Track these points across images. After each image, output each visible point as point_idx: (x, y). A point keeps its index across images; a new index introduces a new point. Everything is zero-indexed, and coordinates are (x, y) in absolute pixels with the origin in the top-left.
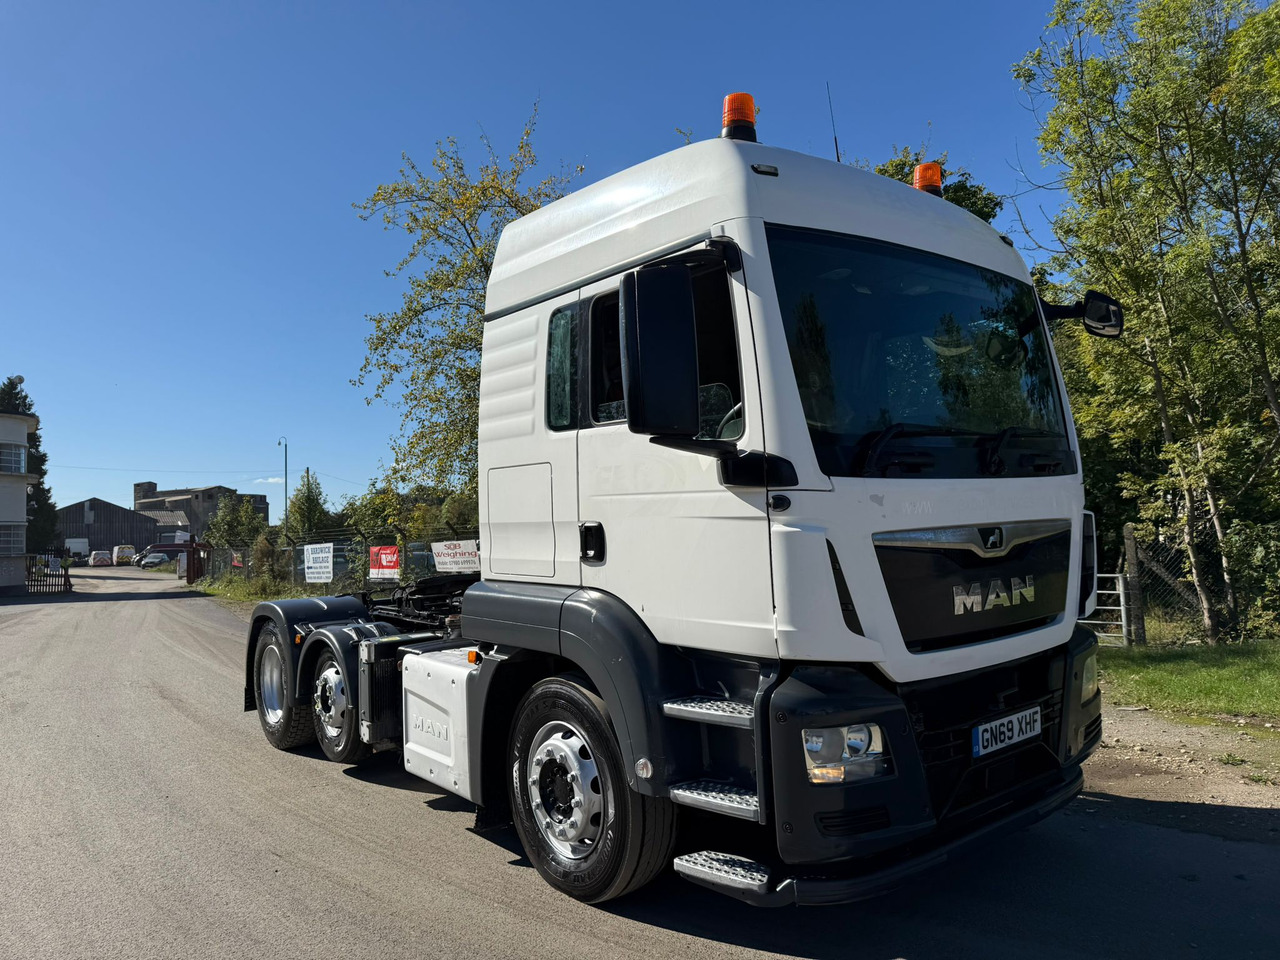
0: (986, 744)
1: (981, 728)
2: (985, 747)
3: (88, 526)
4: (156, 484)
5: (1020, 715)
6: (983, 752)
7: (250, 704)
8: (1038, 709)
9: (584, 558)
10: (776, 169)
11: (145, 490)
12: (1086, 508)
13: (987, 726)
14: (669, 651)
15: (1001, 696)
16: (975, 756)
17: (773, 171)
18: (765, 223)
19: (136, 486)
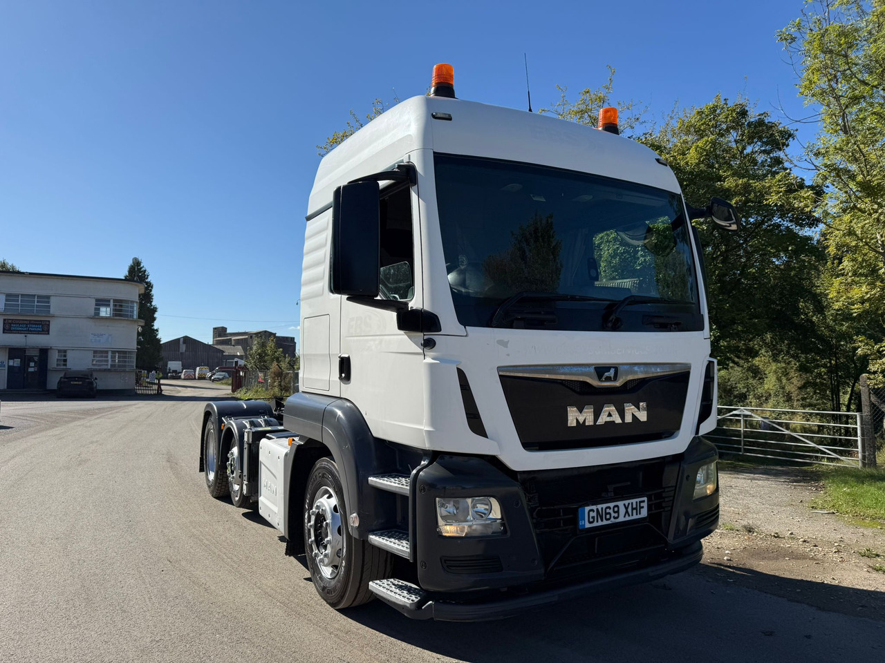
0: (591, 520)
1: (587, 509)
2: (590, 522)
3: (182, 353)
4: (226, 328)
5: (626, 502)
6: (588, 525)
7: (202, 470)
8: (645, 499)
9: (340, 378)
10: (450, 115)
11: (220, 332)
12: (711, 356)
13: (594, 507)
14: (381, 443)
15: (611, 488)
16: (580, 528)
17: (447, 116)
18: (434, 153)
19: (215, 329)
